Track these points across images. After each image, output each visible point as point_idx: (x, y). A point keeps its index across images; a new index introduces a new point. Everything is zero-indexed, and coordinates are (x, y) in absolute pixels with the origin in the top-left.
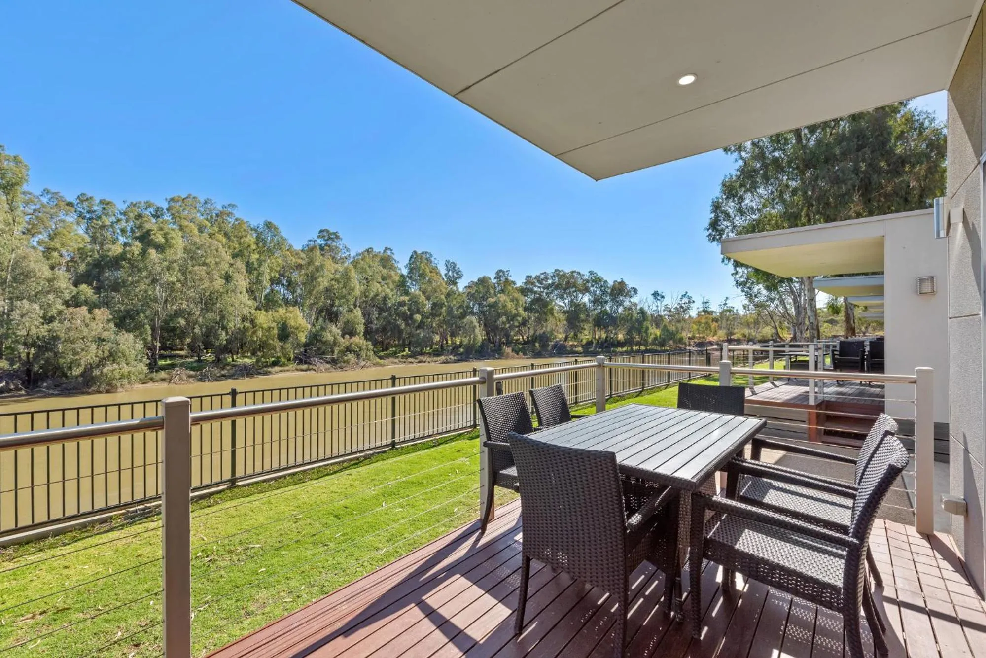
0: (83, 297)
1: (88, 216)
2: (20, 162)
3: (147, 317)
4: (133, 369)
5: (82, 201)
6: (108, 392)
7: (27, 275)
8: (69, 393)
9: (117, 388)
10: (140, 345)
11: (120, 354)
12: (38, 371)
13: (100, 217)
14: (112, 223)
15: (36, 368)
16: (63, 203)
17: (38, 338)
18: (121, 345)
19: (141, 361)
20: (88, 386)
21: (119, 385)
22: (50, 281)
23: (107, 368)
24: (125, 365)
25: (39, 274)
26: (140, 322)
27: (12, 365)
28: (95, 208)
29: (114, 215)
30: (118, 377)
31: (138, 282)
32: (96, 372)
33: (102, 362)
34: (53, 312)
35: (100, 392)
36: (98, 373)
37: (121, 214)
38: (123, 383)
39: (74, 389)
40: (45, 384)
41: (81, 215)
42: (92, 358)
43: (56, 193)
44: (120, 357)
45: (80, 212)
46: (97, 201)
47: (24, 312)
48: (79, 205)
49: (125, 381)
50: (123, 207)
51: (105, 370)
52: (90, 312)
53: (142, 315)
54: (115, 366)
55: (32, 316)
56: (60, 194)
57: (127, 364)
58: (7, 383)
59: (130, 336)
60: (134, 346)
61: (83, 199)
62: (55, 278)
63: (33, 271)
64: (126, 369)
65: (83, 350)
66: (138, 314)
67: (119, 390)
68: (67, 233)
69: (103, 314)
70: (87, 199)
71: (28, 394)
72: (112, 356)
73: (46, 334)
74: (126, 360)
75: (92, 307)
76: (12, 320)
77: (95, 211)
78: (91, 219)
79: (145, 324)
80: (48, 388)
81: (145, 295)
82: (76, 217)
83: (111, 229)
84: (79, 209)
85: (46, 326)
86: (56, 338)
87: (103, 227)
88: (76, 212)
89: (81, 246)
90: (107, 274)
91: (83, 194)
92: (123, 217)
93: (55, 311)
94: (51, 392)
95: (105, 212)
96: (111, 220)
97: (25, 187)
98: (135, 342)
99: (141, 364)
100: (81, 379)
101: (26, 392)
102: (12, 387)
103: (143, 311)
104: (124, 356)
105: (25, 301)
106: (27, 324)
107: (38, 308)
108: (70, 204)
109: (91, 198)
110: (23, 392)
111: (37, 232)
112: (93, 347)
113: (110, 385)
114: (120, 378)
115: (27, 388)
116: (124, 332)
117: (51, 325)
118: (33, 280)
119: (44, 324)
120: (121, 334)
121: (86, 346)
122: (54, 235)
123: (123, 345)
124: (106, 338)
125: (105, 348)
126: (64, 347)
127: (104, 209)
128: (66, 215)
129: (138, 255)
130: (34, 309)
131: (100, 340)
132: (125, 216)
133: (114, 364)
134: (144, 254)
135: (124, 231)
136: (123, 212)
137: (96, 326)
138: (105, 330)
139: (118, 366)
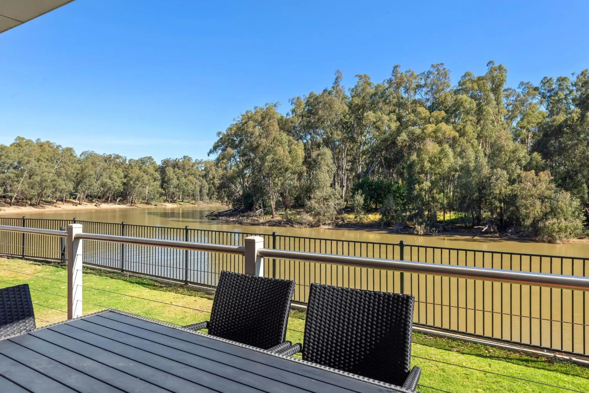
0: (534, 163)
1: (548, 95)
2: (502, 69)
3: (584, 177)
4: (570, 225)
5: (544, 84)
6: (549, 242)
7: (500, 150)
8: (524, 239)
9: (555, 240)
10: (576, 203)
11: (559, 210)
12: (507, 220)
13: (556, 94)
14: (566, 95)
15: (505, 218)
16: (531, 90)
17: (506, 196)
18: (560, 202)
19: (578, 217)
20: (536, 235)
21: (557, 237)
22: (514, 152)
23: (549, 221)
24: (563, 220)
25: (506, 148)
26: (578, 181)
27: (492, 214)
28: (554, 86)
29: (567, 88)
30: (557, 230)
31: (577, 144)
32: (541, 224)
33: (545, 216)
34: (515, 176)
35: (544, 242)
36: (542, 225)
37: (573, 85)
38: (561, 236)
39: (527, 236)
40: (510, 231)
41: (544, 96)
42: (537, 212)
43: (528, 83)
44: (559, 213)
45: (543, 93)
46: (555, 81)
47: (498, 176)
48: (543, 88)
49: (562, 235)
50: (573, 79)
51: (547, 223)
52: (537, 174)
53: (580, 175)
54: (555, 220)
55: (502, 180)
56: (530, 84)
57: (565, 219)
58: (489, 227)
59: (568, 195)
60: (571, 204)
61: (546, 81)
62: (516, 150)
63: (503, 147)
64: (564, 223)
65: (531, 205)
66: (576, 174)
67: (558, 241)
68: (532, 113)
69: (545, 176)
70: (548, 81)
71: (500, 237)
72: (553, 212)
73: (510, 192)
74: (564, 215)
75: (538, 169)
76: (491, 183)
77: (553, 89)
78: (550, 97)
79: (583, 183)
80: (511, 233)
81: (583, 156)
82: (540, 98)
83: (564, 101)
84: (542, 91)
85: (510, 187)
86: (516, 196)
87: (559, 101)
88: (540, 94)
89: (540, 121)
90: (552, 142)
91: (545, 78)
92: (574, 88)
93: (516, 175)
94: (513, 236)
95: (561, 87)
96: (565, 93)
97: (505, 86)
98: (572, 200)
99: (578, 220)
100: (531, 229)
101: (499, 234)
102: (492, 230)
103: (581, 172)
104: (562, 210)
105: (499, 169)
106: (499, 185)
107: (505, 173)
108: (536, 89)
109: (551, 79)
110: (497, 235)
111: (514, 117)
112: (538, 203)
113: (552, 236)
114: (558, 232)
115: (500, 232)
116: (563, 191)
117: (513, 185)
118: (503, 153)
119: (509, 185)
120: (561, 193)
121: (534, 203)
122: (525, 116)
123: (562, 202)
124: (548, 196)
125: (547, 204)
126: (520, 202)
127: (560, 85)
128: (534, 97)
129: (577, 120)
130: (504, 174)
131: (542, 199)
132: (575, 86)
133: (555, 219)
134: (582, 119)
135: (573, 100)
136: (574, 83)
137: (543, 186)
138: (548, 189)
139: (557, 220)
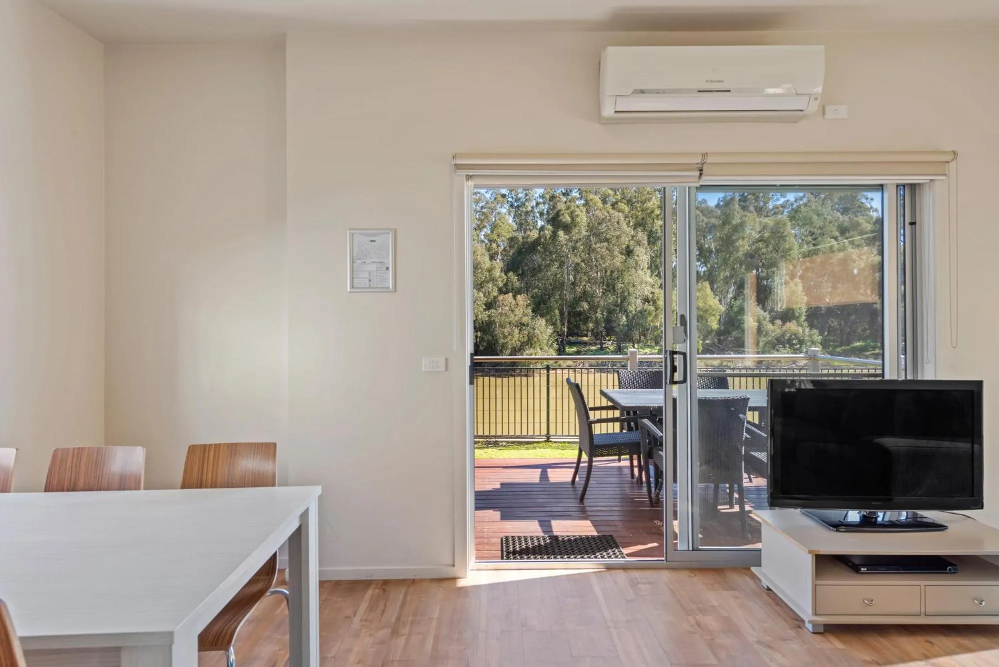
0: (510, 284)
1: (516, 204)
3: (556, 302)
10: (551, 331)
11: (535, 339)
13: (524, 204)
14: (533, 207)
16: (499, 196)
19: (551, 346)
20: (514, 370)
22: (490, 271)
23: (526, 352)
24: (539, 350)
26: (551, 306)
28: (520, 195)
29: (534, 199)
31: (549, 265)
33: (523, 346)
34: (492, 299)
37: (540, 197)
41: (511, 205)
42: (515, 342)
44: (535, 342)
45: (510, 202)
48: (510, 196)
51: (525, 354)
52: (514, 297)
53: (552, 300)
54: (532, 351)
57: (541, 349)
59: (543, 321)
60: (545, 332)
62: (493, 268)
65: (509, 334)
66: (549, 298)
68: (501, 224)
69: (523, 300)
72: (530, 341)
73: (487, 319)
74: (540, 345)
75: (517, 292)
77: (520, 199)
78: (518, 207)
79: (555, 308)
81: (555, 278)
82: (507, 207)
84: (510, 200)
85: (487, 312)
86: (493, 323)
87: (527, 213)
88: (507, 203)
89: (511, 235)
90: (527, 260)
92: (540, 200)
95: (527, 197)
96: (532, 205)
98: (546, 327)
99: (552, 349)
103: (553, 296)
104: (539, 341)
108: (504, 196)
111: (484, 227)
112: (517, 331)
113: (528, 369)
116: (539, 317)
117: (490, 311)
118: (480, 271)
119: (485, 310)
120: (536, 319)
121: (512, 331)
122: (494, 227)
123: (538, 329)
124: (525, 323)
125: (525, 333)
126: (498, 331)
127: (526, 195)
128: (502, 206)
129: (550, 238)
130: (480, 297)
131: (521, 325)
132: (543, 199)
133: (532, 349)
134: (554, 237)
135: (541, 214)
136: (541, 195)
137: (519, 312)
138: (525, 315)
139: (534, 350)
